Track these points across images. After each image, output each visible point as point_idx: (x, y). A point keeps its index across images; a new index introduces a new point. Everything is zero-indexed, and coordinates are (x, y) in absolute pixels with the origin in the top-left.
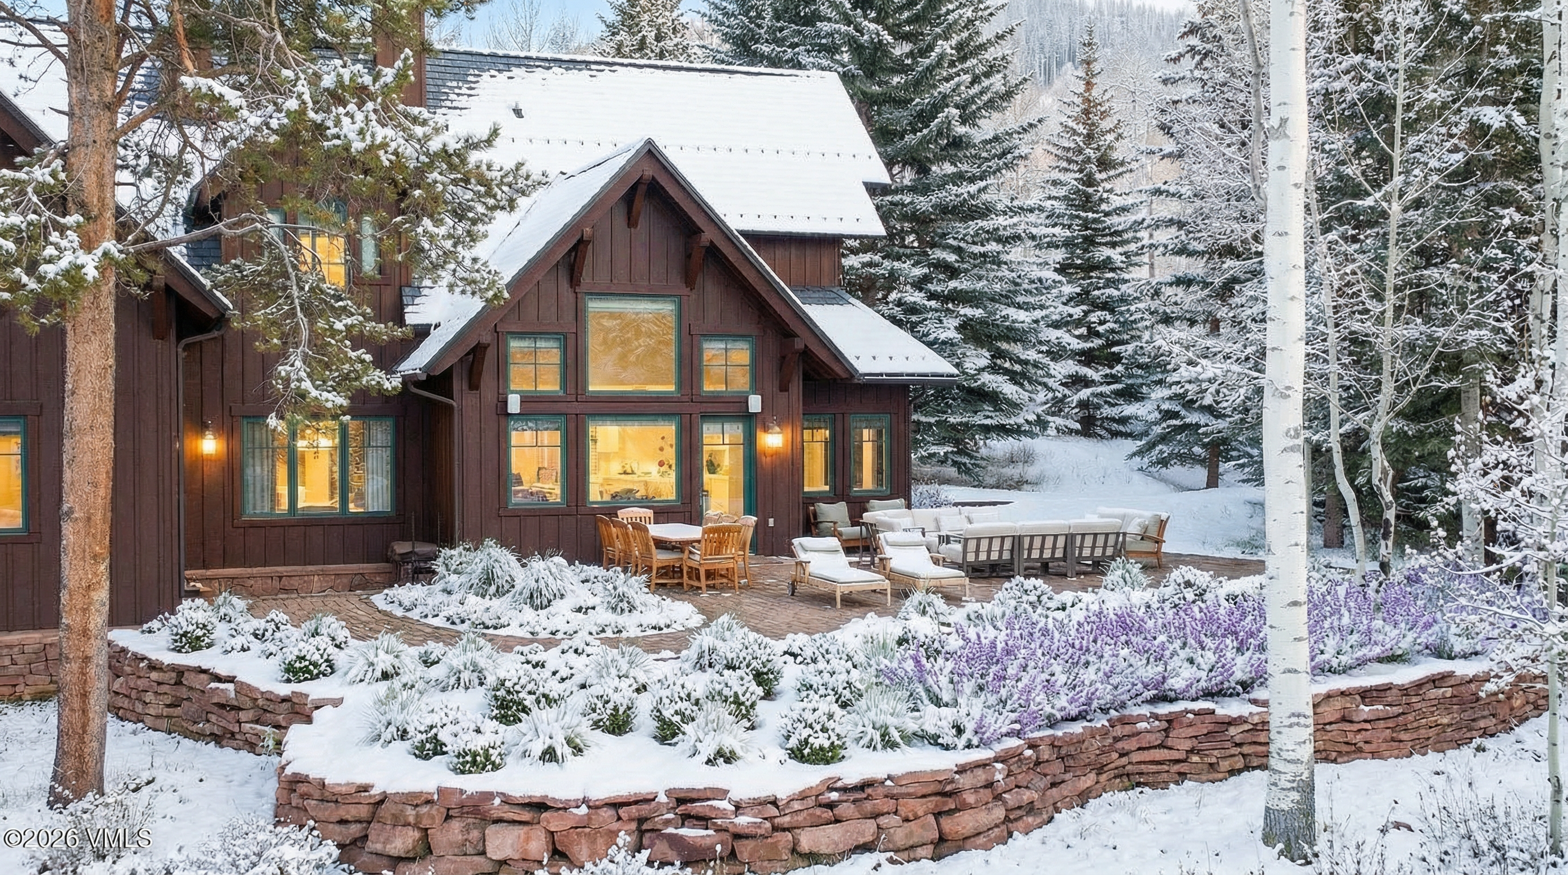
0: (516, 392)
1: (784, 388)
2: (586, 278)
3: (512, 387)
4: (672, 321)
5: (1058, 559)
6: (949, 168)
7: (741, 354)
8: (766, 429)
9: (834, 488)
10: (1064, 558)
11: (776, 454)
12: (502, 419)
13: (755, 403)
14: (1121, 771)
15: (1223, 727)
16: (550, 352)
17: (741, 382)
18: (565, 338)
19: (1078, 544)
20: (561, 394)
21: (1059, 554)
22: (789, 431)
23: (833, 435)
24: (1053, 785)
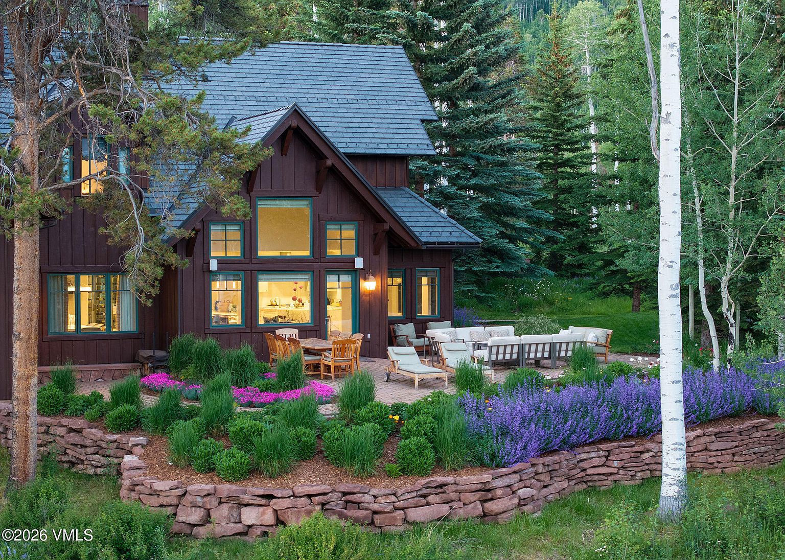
0: (214, 258)
1: (376, 253)
2: (256, 188)
3: (213, 254)
4: (308, 212)
5: (546, 358)
6: (470, 104)
7: (349, 232)
8: (365, 279)
9: (405, 314)
10: (549, 358)
11: (371, 294)
12: (206, 274)
13: (359, 263)
14: (581, 479)
15: (638, 454)
16: (234, 232)
17: (350, 249)
18: (244, 225)
19: (558, 349)
20: (242, 258)
21: (546, 355)
22: (379, 280)
23: (404, 281)
24: (545, 487)
